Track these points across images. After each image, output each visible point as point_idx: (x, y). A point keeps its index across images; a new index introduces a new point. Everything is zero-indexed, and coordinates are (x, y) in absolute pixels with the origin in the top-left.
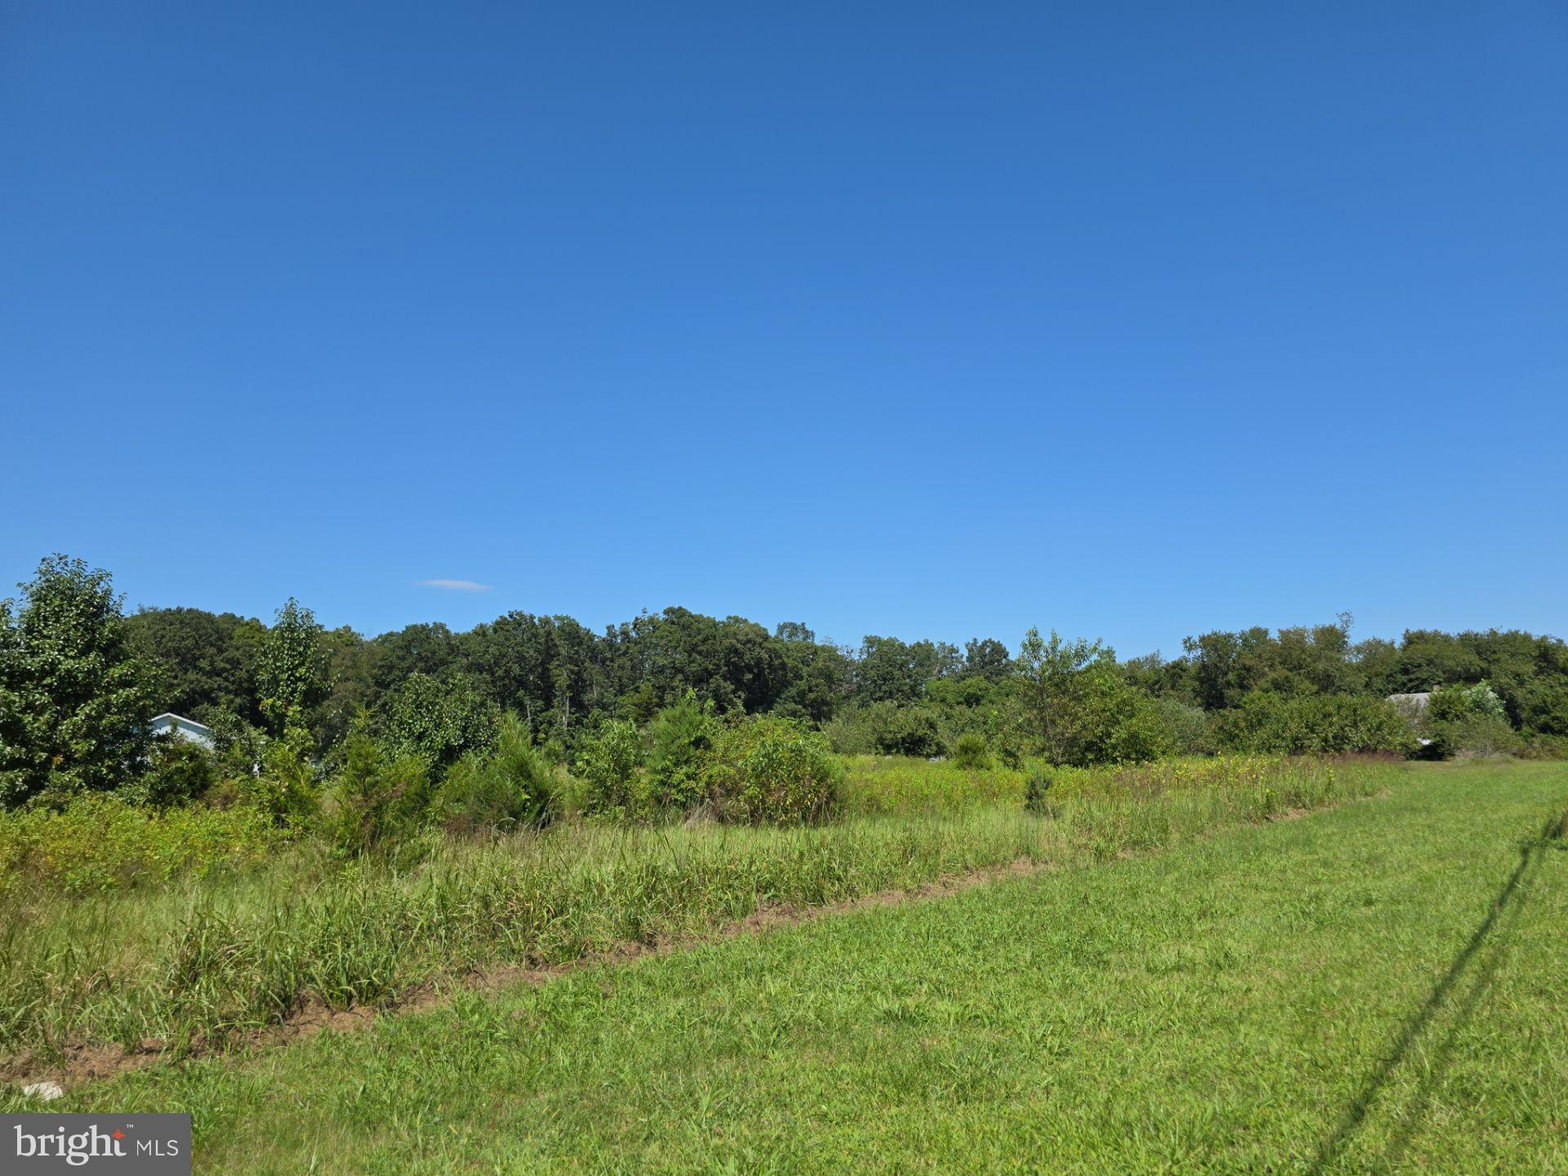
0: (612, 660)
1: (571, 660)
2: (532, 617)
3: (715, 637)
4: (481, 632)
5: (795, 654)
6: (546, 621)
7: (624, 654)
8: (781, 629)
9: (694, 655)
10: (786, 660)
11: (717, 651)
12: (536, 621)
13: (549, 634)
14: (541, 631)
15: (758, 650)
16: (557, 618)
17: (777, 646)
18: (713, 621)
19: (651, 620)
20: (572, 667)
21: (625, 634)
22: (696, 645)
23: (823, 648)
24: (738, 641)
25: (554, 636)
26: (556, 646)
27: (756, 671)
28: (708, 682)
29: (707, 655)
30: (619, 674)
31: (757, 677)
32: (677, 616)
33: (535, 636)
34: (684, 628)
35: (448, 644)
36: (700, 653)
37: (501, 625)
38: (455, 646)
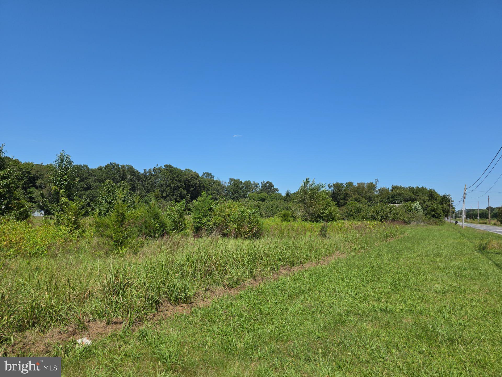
0: (145, 181)
1: (131, 180)
2: (118, 165)
3: (181, 175)
4: (100, 169)
5: (208, 182)
6: (123, 167)
7: (149, 179)
8: (204, 174)
9: (174, 181)
10: (204, 184)
11: (182, 180)
12: (120, 166)
13: (124, 171)
14: (121, 170)
15: (196, 180)
16: (127, 166)
17: (202, 180)
18: (181, 170)
19: (160, 168)
20: (131, 182)
21: (150, 172)
22: (175, 178)
23: (216, 181)
24: (189, 177)
25: (125, 172)
26: (126, 175)
27: (194, 187)
28: (178, 190)
29: (178, 181)
30: (148, 186)
31: (195, 189)
32: (169, 168)
33: (119, 171)
34: (170, 172)
35: (88, 172)
36: (176, 180)
37: (107, 167)
38: (91, 173)
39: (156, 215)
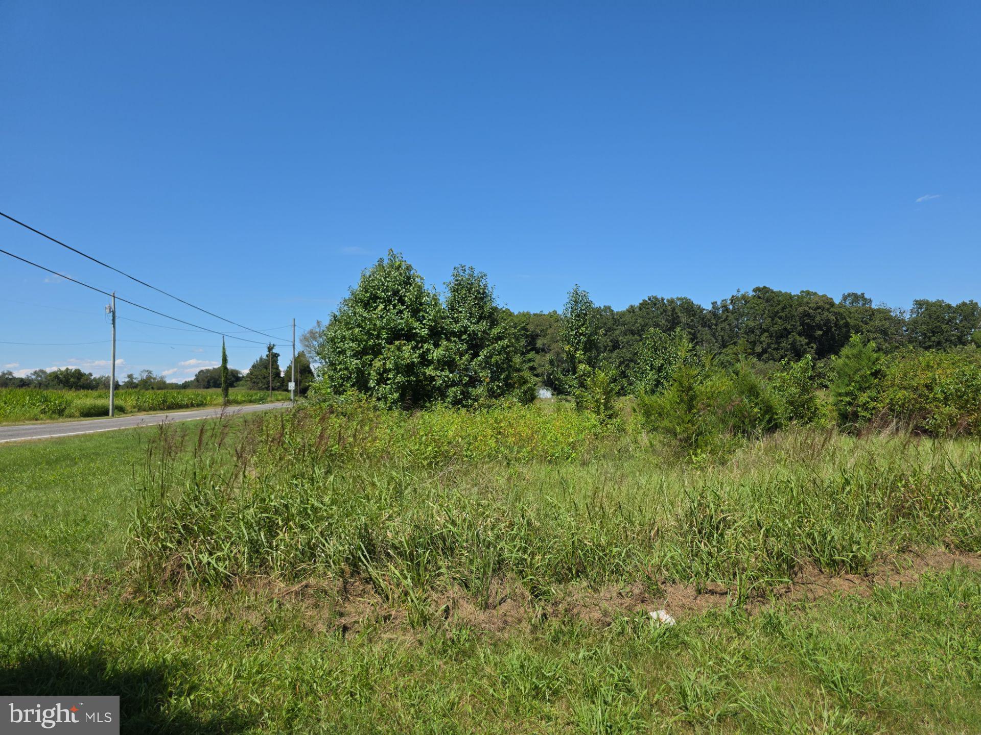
0: (716, 325)
1: (689, 326)
2: (663, 299)
3: (791, 306)
4: (632, 310)
5: (856, 315)
6: (672, 301)
7: (724, 321)
8: (845, 298)
9: (777, 319)
10: (849, 320)
11: (794, 316)
12: (665, 301)
13: (674, 309)
14: (669, 308)
15: (826, 313)
16: (678, 299)
17: (842, 310)
18: (790, 294)
19: (744, 297)
20: (689, 330)
21: (725, 307)
22: (777, 312)
23: (879, 311)
24: (810, 308)
25: (677, 311)
26: (678, 317)
27: (825, 328)
28: (787, 337)
29: (786, 319)
30: (722, 334)
31: (826, 333)
32: (763, 293)
33: (665, 311)
34: (767, 301)
35: (613, 318)
36: (780, 318)
37: (644, 305)
38: (617, 319)
39: (752, 388)
